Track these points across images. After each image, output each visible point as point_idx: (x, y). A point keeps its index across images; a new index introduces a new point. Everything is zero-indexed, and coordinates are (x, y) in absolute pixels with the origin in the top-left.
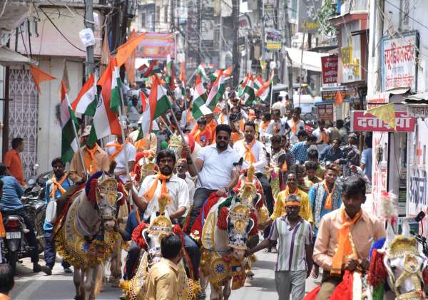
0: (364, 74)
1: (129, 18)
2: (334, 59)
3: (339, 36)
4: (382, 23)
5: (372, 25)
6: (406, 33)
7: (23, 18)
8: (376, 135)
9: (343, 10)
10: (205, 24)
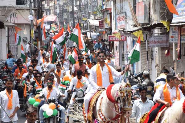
0: (111, 25)
1: (42, 12)
2: (102, 22)
3: (103, 15)
4: (116, 10)
5: (113, 11)
6: (122, 13)
8: (115, 42)
9: (104, 7)
10: (65, 14)
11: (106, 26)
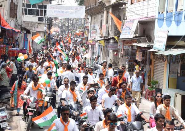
0: (88, 36)
1: (52, 26)
2: (83, 33)
3: (84, 30)
4: (91, 27)
5: (89, 28)
6: (94, 29)
7: (35, 25)
8: (89, 45)
9: (85, 26)
10: (64, 27)
11: (85, 36)
